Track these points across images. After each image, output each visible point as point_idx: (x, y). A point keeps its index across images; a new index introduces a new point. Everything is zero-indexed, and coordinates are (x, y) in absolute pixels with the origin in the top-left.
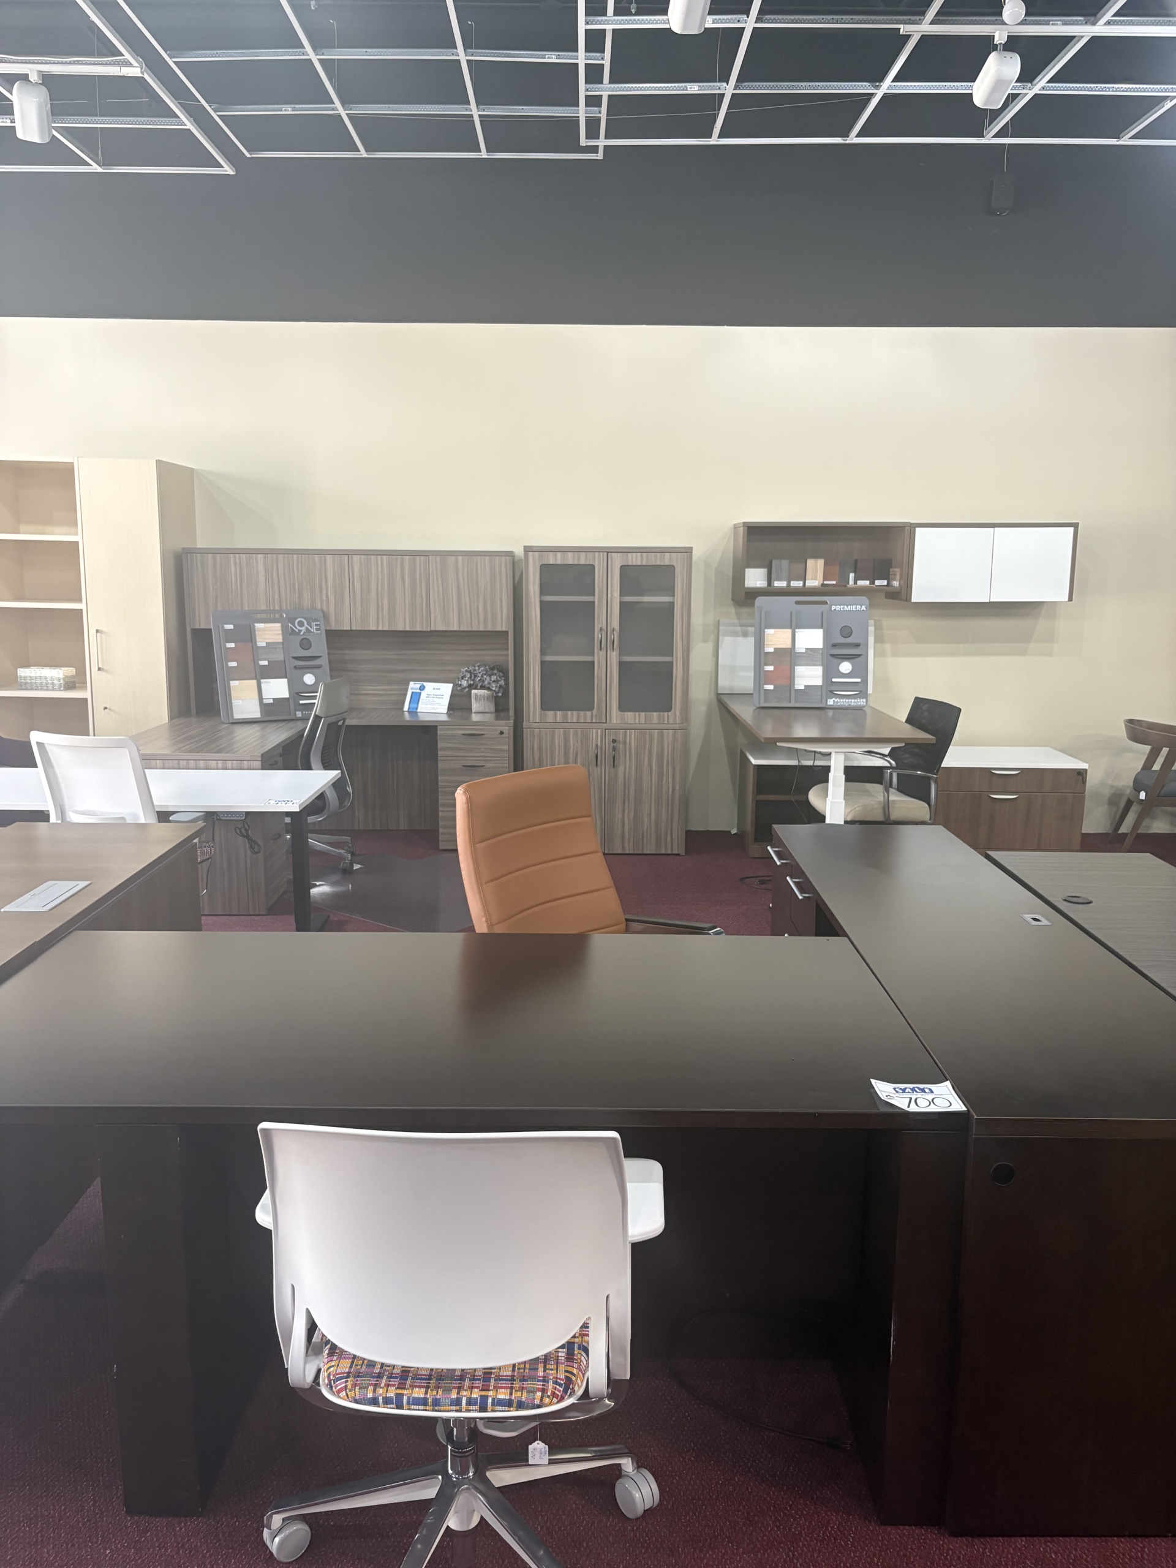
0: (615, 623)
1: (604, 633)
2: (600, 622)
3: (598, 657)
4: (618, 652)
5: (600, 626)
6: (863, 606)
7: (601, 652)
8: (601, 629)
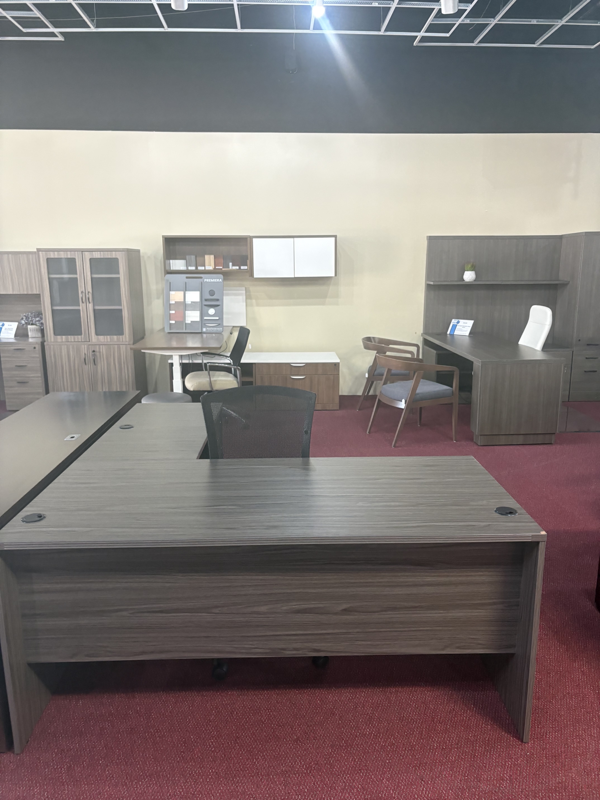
0: (89, 289)
1: (84, 294)
2: (81, 289)
3: (82, 307)
4: (92, 304)
5: (82, 290)
6: (220, 280)
7: (83, 304)
8: (82, 292)
